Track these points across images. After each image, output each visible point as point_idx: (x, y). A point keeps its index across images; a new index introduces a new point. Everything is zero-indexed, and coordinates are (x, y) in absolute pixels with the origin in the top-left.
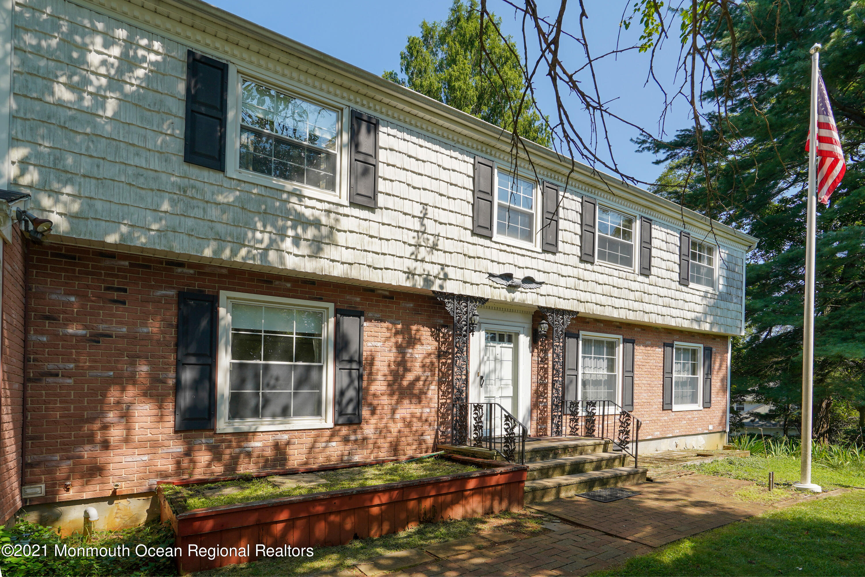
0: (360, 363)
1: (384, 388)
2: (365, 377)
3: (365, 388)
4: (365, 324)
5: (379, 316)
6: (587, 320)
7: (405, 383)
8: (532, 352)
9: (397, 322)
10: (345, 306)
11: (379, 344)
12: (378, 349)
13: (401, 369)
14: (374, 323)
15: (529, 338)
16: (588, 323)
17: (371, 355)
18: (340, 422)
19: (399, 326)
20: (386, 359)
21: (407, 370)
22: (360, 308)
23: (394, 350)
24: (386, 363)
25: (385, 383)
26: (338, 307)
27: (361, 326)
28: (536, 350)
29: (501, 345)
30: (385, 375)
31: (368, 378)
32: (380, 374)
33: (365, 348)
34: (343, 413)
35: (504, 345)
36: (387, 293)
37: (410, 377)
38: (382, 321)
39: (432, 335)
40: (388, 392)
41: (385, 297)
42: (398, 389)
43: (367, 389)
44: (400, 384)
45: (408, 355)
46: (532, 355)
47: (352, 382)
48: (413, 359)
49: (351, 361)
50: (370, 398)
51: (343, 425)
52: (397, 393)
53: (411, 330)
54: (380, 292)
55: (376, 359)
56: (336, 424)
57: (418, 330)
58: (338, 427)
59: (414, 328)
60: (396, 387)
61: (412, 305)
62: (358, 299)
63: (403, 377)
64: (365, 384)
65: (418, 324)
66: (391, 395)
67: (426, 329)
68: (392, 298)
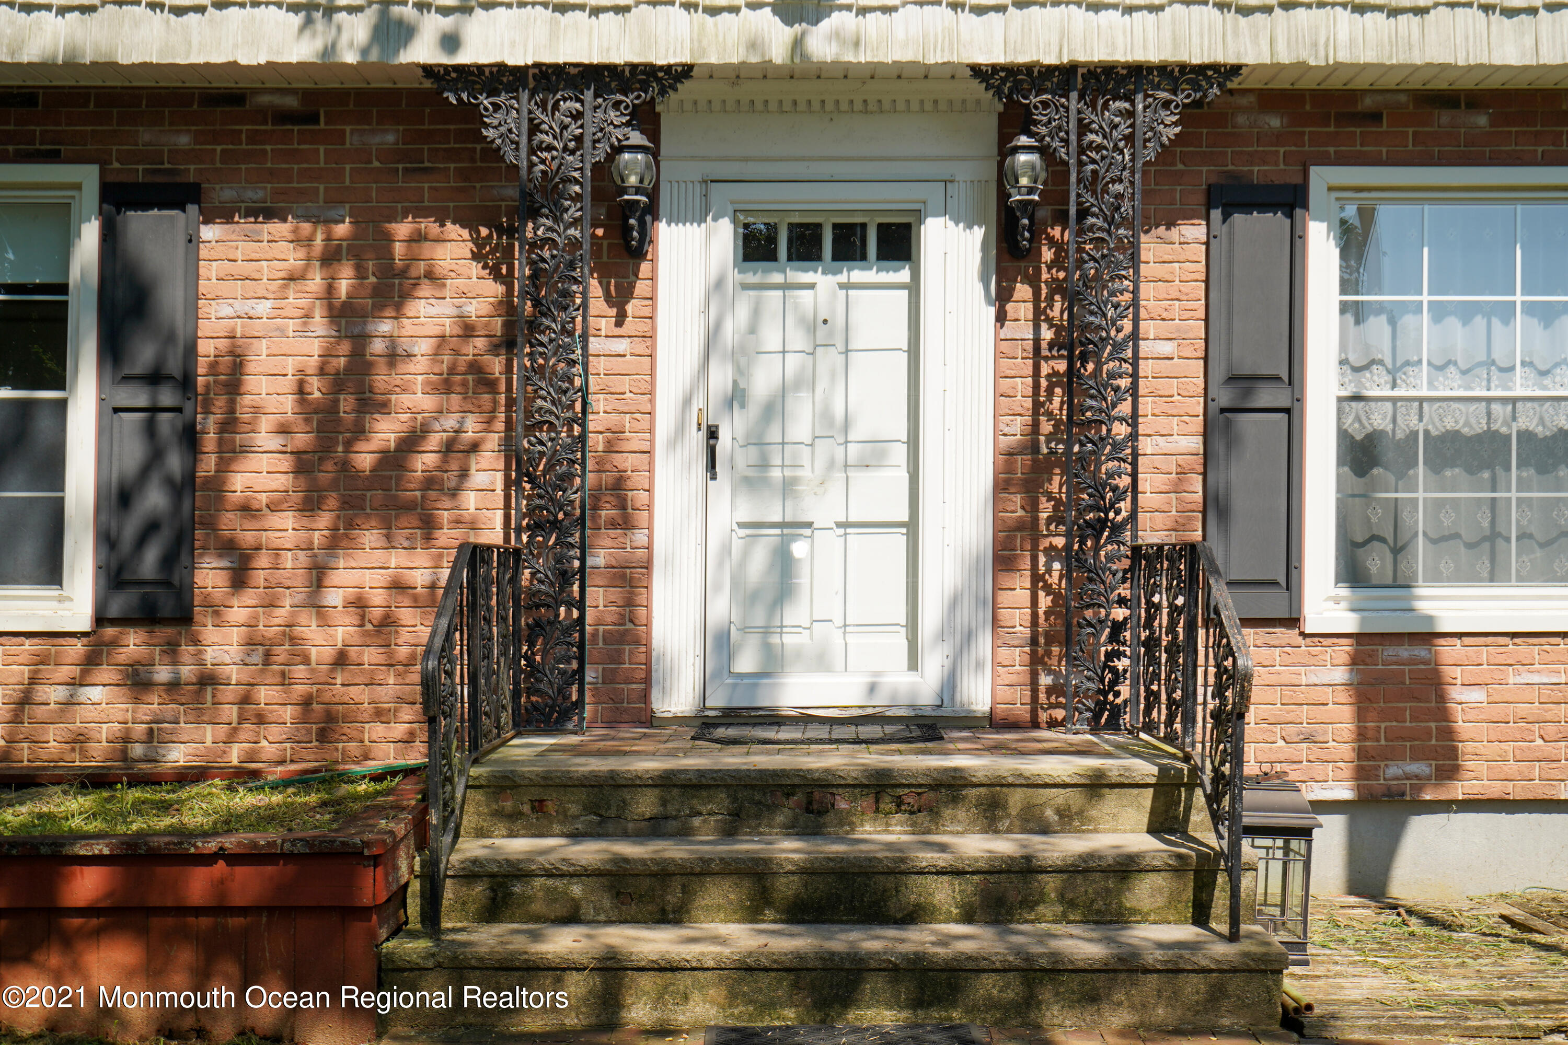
0: (186, 383)
1: (283, 481)
2: (210, 440)
3: (207, 480)
4: (208, 232)
5: (260, 194)
6: (1368, 102)
7: (364, 460)
8: (1002, 298)
9: (333, 214)
10: (140, 172)
11: (264, 308)
12: (256, 327)
13: (347, 403)
14: (244, 226)
15: (978, 233)
16: (1375, 117)
17: (232, 353)
18: (114, 610)
19: (342, 229)
20: (290, 366)
21: (370, 404)
22: (192, 172)
23: (320, 325)
24: (288, 384)
25: (286, 463)
26: (110, 179)
27: (193, 240)
28: (1023, 291)
29: (843, 278)
30: (283, 430)
31: (220, 442)
32: (266, 424)
33: (204, 327)
34: (127, 576)
35: (858, 275)
36: (291, 102)
37: (384, 431)
38: (270, 213)
39: (476, 257)
40: (297, 497)
41: (284, 117)
42: (334, 485)
43: (217, 486)
44: (345, 466)
45: (378, 346)
46: (1001, 318)
47: (155, 456)
48: (394, 357)
49: (154, 378)
50: (229, 521)
51: (124, 621)
52: (332, 501)
53: (389, 239)
54: (265, 99)
55: (251, 367)
56: (100, 620)
57: (418, 238)
58: (110, 632)
59: (402, 229)
60: (324, 477)
61: (390, 138)
62: (184, 140)
63: (360, 432)
64: (208, 464)
65: (420, 212)
66: (310, 507)
67: (453, 230)
68: (313, 119)
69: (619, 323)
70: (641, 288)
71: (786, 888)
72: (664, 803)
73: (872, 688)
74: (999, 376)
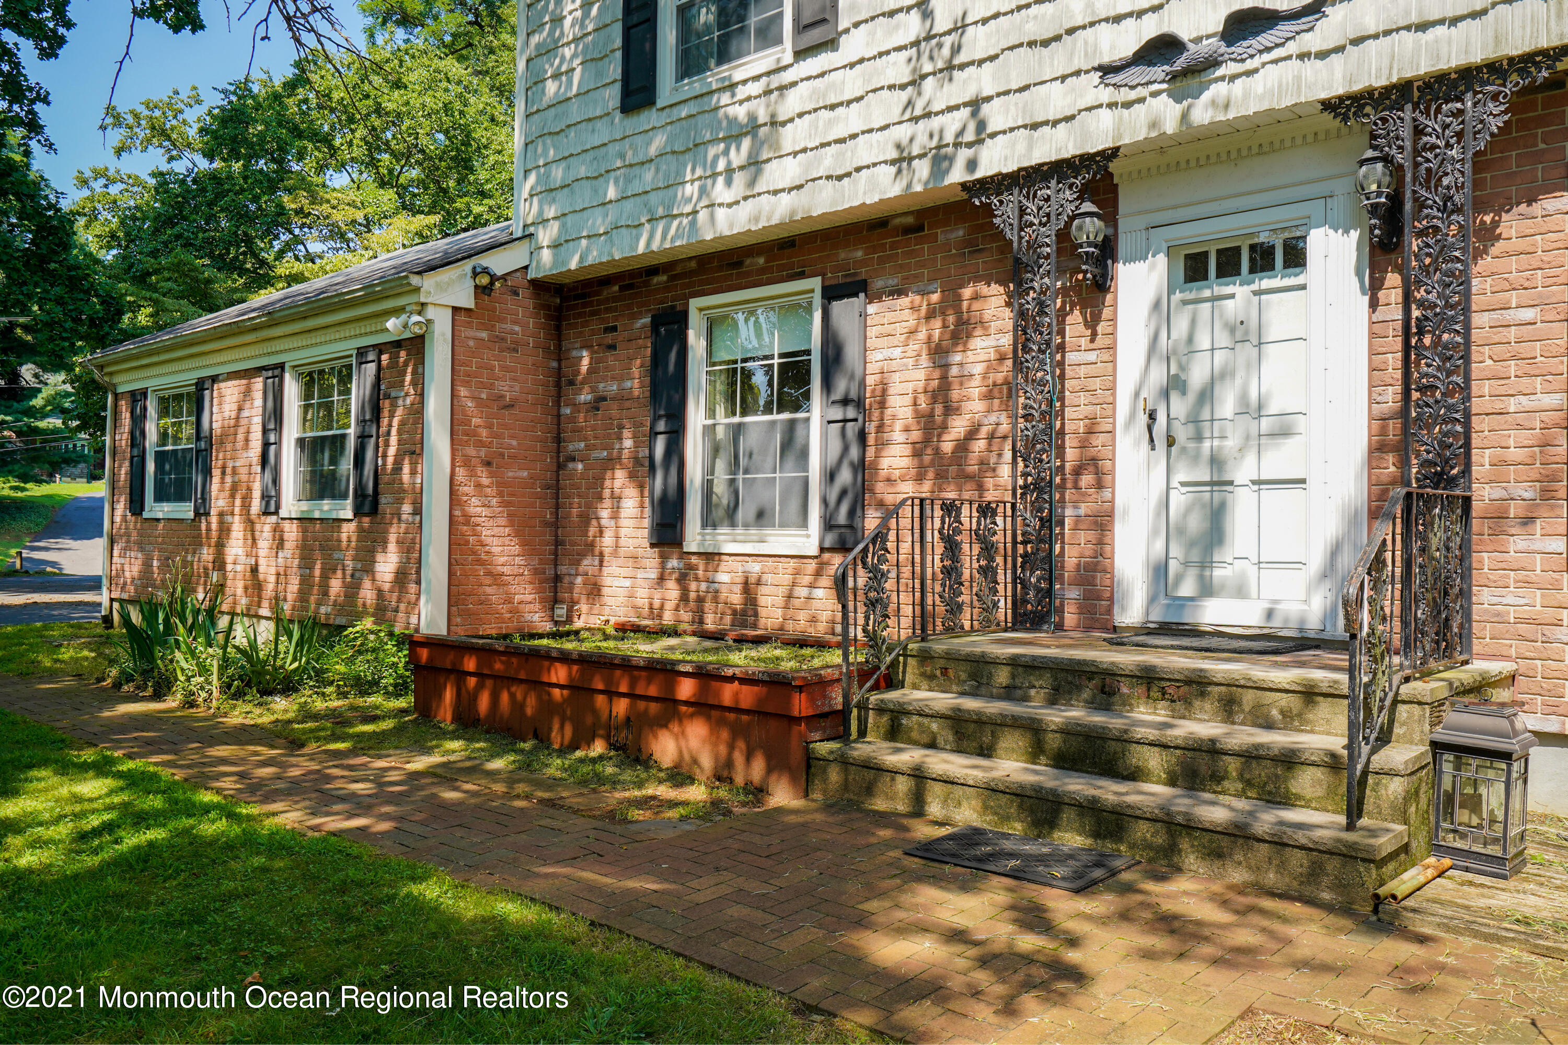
0: (859, 403)
1: (906, 462)
2: (871, 439)
3: (871, 462)
4: (871, 309)
5: (896, 281)
7: (947, 447)
8: (1374, 288)
9: (931, 288)
11: (897, 352)
12: (894, 365)
13: (939, 409)
14: (888, 302)
15: (1354, 236)
17: (882, 383)
18: (827, 544)
19: (935, 297)
20: (910, 387)
21: (950, 410)
22: (863, 273)
23: (925, 361)
24: (908, 400)
25: (907, 450)
26: (827, 283)
27: (863, 315)
28: (1393, 279)
29: (1255, 287)
30: (907, 430)
31: (876, 439)
32: (898, 425)
33: (870, 368)
34: (833, 523)
35: (1267, 283)
36: (910, 220)
37: (958, 427)
38: (899, 292)
39: (1008, 304)
40: (913, 472)
41: (908, 230)
42: (932, 464)
43: (875, 467)
44: (937, 451)
45: (954, 371)
46: (1374, 304)
47: (846, 449)
48: (965, 378)
49: (845, 402)
50: (880, 487)
51: (831, 550)
52: (931, 475)
53: (959, 299)
54: (897, 221)
55: (891, 391)
56: (822, 549)
57: (976, 297)
58: (826, 556)
59: (967, 292)
60: (927, 459)
61: (961, 233)
62: (859, 254)
63: (944, 427)
64: (870, 453)
65: (977, 279)
66: (919, 478)
67: (996, 288)
68: (920, 228)
69: (1092, 341)
70: (1106, 313)
71: (1053, 742)
72: (1013, 676)
73: (1270, 614)
74: (1372, 353)
